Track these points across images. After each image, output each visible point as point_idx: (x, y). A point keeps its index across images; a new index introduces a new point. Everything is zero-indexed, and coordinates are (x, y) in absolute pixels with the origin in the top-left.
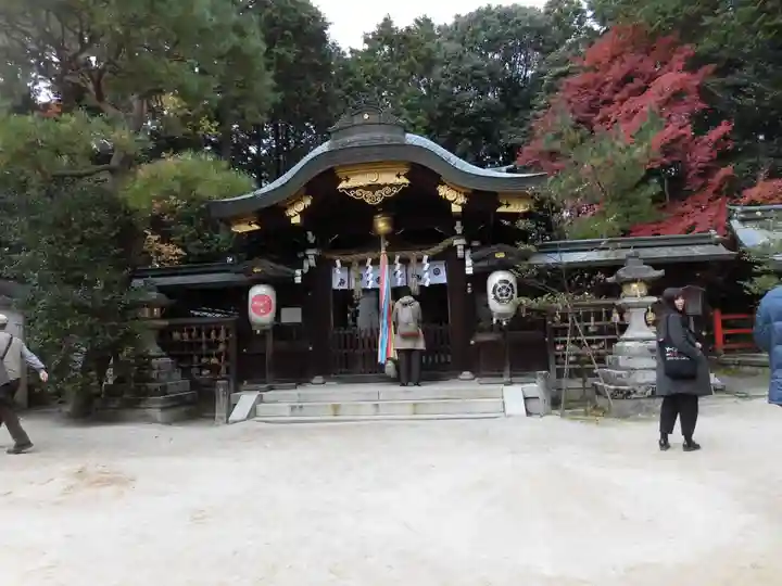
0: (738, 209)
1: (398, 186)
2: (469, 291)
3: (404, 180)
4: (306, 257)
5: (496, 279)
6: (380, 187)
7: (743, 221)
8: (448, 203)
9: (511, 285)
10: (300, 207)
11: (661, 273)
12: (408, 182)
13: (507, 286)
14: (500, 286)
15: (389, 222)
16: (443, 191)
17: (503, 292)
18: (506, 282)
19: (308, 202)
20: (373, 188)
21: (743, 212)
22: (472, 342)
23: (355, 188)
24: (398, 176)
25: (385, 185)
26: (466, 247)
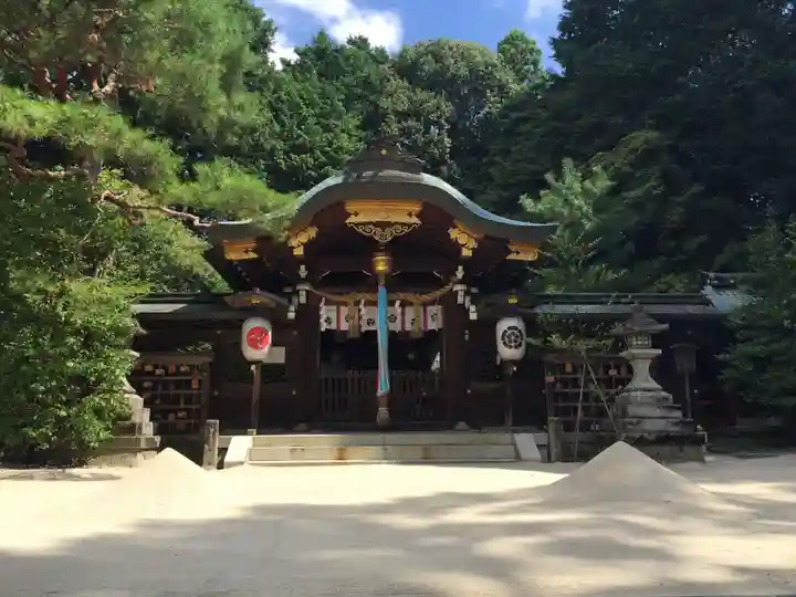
0: (712, 275)
1: (409, 225)
2: (467, 337)
3: (415, 220)
4: (297, 293)
5: (504, 325)
6: (389, 224)
7: (716, 287)
8: (457, 247)
9: (520, 332)
10: (304, 238)
11: (665, 326)
12: (419, 222)
13: (516, 332)
14: (509, 332)
15: (388, 263)
16: (454, 234)
17: (513, 339)
18: (516, 328)
19: (312, 233)
20: (383, 225)
21: (716, 278)
22: (469, 391)
23: (364, 224)
24: (410, 215)
25: (396, 223)
26: (467, 293)
